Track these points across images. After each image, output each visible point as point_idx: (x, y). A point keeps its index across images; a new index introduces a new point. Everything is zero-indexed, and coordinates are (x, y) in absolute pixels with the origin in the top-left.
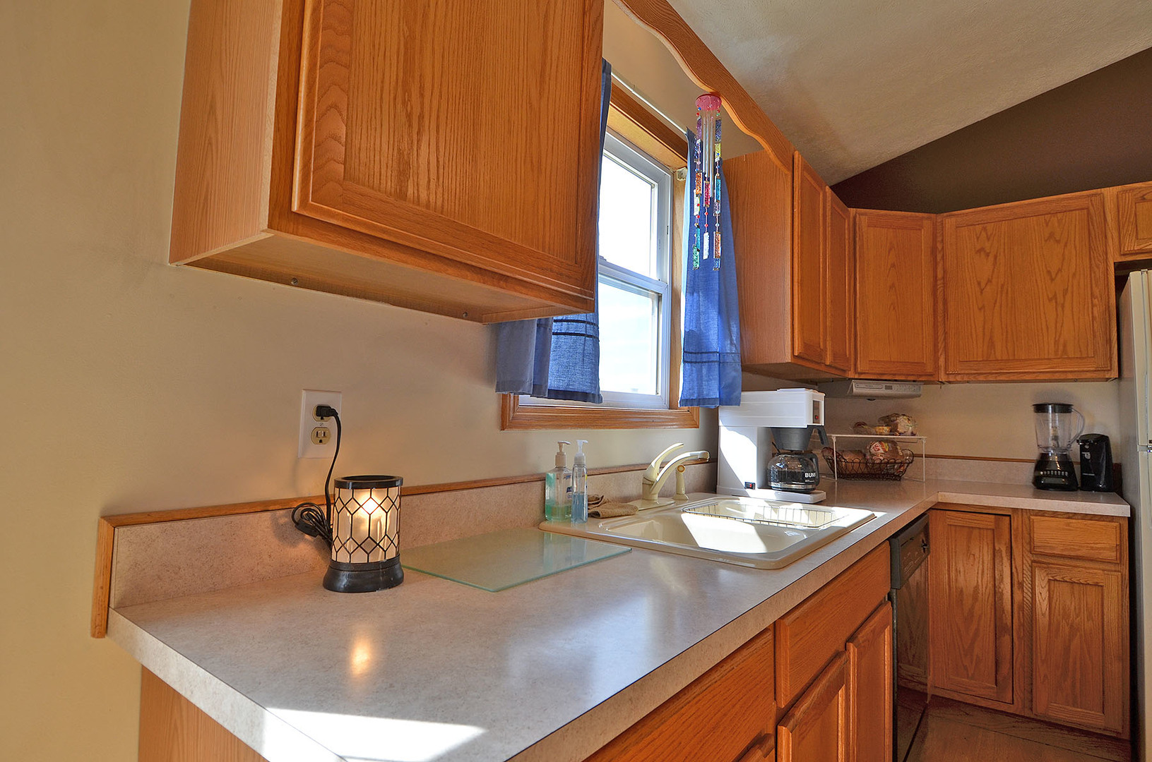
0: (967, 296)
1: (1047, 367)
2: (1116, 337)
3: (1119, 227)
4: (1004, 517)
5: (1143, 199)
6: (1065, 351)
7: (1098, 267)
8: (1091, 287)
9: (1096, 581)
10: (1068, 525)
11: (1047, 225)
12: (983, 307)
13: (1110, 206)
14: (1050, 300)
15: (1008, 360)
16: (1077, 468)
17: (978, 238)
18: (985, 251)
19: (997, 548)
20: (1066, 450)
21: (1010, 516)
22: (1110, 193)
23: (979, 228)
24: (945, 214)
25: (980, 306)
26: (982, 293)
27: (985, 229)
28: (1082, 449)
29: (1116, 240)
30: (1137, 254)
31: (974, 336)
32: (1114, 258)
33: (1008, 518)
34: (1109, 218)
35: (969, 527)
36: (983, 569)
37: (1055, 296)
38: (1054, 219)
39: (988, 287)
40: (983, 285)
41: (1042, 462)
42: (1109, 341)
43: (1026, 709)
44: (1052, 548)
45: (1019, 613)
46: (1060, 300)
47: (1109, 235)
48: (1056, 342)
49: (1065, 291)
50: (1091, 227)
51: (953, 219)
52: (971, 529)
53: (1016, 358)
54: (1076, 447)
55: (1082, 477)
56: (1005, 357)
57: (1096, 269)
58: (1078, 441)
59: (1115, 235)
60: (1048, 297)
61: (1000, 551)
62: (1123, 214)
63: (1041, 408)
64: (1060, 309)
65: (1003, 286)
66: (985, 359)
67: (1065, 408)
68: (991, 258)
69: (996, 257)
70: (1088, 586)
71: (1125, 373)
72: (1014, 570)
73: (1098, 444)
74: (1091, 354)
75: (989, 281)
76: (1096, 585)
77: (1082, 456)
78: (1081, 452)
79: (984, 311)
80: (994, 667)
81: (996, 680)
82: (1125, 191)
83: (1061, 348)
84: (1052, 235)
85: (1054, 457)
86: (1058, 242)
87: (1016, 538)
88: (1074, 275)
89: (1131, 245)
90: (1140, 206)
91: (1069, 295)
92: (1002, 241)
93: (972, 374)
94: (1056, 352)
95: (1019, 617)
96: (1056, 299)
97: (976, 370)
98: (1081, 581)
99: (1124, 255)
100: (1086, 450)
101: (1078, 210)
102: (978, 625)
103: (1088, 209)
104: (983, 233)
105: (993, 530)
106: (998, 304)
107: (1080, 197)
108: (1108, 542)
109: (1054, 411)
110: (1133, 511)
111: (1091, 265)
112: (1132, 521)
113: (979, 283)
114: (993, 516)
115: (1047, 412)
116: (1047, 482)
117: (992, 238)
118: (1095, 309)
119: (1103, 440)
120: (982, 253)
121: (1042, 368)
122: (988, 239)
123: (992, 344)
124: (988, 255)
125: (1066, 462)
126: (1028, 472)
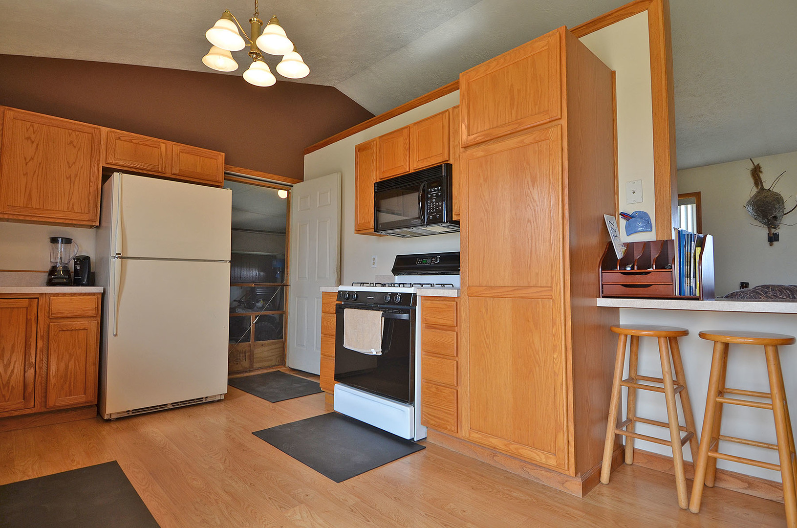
0: (16, 164)
1: (62, 215)
2: (99, 205)
3: (107, 148)
4: (35, 299)
5: (119, 138)
6: (73, 208)
7: (94, 167)
8: (90, 177)
9: (84, 327)
10: (71, 299)
11: (70, 136)
12: (27, 173)
13: (103, 136)
14: (67, 178)
15: (38, 209)
16: (72, 275)
17: (27, 130)
18: (31, 140)
19: (29, 318)
20: (67, 264)
21: (38, 298)
22: (105, 130)
23: (28, 124)
24: (7, 107)
25: (24, 173)
26: (26, 165)
27: (33, 126)
28: (76, 263)
29: (105, 155)
30: (113, 165)
31: (19, 191)
32: (103, 164)
33: (37, 300)
34: (102, 143)
35: (11, 308)
36: (19, 332)
37: (70, 177)
38: (74, 134)
39: (31, 162)
40: (28, 160)
41: (53, 270)
42: (96, 206)
43: (42, 408)
44: (62, 313)
45: (40, 354)
46: (73, 179)
47: (101, 152)
48: (69, 203)
49: (76, 176)
50: (93, 145)
51: (12, 113)
52: (12, 309)
53: (45, 208)
54: (72, 262)
55: (74, 278)
56: (38, 207)
57: (94, 168)
58: (74, 259)
59: (104, 152)
60: (66, 176)
61: (31, 319)
62: (109, 144)
63: (54, 240)
64: (72, 184)
65: (40, 164)
66: (25, 206)
67: (68, 241)
68: (35, 145)
69: (37, 145)
70: (81, 331)
71: (103, 224)
72: (38, 330)
73: (83, 261)
74: (86, 212)
75: (32, 159)
76: (84, 329)
77: (75, 267)
78: (75, 265)
79: (27, 177)
80: (23, 391)
81: (24, 396)
82: (111, 132)
83: (71, 206)
84: (72, 142)
85: (60, 267)
86: (75, 147)
87: (41, 311)
88: (82, 168)
89: (111, 160)
90: (118, 141)
91: (78, 177)
92: (43, 136)
93: (15, 214)
94: (68, 208)
95: (40, 356)
96: (71, 178)
97: (18, 212)
98: (77, 328)
99: (108, 164)
100: (77, 264)
101: (87, 133)
102: (14, 367)
103: (92, 134)
104: (31, 127)
105: (27, 308)
106: (36, 174)
107: (89, 127)
108: (91, 305)
109: (62, 242)
110: (104, 290)
111: (91, 164)
112: (103, 295)
113: (25, 159)
114: (28, 299)
115: (59, 243)
116: (55, 281)
117: (36, 133)
118: (91, 188)
119: (87, 258)
120: (29, 140)
121: (59, 216)
122: (34, 133)
123: (30, 197)
124: (33, 142)
125: (66, 270)
126: (44, 277)
